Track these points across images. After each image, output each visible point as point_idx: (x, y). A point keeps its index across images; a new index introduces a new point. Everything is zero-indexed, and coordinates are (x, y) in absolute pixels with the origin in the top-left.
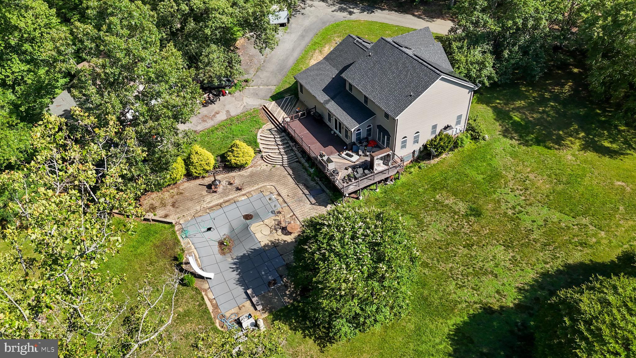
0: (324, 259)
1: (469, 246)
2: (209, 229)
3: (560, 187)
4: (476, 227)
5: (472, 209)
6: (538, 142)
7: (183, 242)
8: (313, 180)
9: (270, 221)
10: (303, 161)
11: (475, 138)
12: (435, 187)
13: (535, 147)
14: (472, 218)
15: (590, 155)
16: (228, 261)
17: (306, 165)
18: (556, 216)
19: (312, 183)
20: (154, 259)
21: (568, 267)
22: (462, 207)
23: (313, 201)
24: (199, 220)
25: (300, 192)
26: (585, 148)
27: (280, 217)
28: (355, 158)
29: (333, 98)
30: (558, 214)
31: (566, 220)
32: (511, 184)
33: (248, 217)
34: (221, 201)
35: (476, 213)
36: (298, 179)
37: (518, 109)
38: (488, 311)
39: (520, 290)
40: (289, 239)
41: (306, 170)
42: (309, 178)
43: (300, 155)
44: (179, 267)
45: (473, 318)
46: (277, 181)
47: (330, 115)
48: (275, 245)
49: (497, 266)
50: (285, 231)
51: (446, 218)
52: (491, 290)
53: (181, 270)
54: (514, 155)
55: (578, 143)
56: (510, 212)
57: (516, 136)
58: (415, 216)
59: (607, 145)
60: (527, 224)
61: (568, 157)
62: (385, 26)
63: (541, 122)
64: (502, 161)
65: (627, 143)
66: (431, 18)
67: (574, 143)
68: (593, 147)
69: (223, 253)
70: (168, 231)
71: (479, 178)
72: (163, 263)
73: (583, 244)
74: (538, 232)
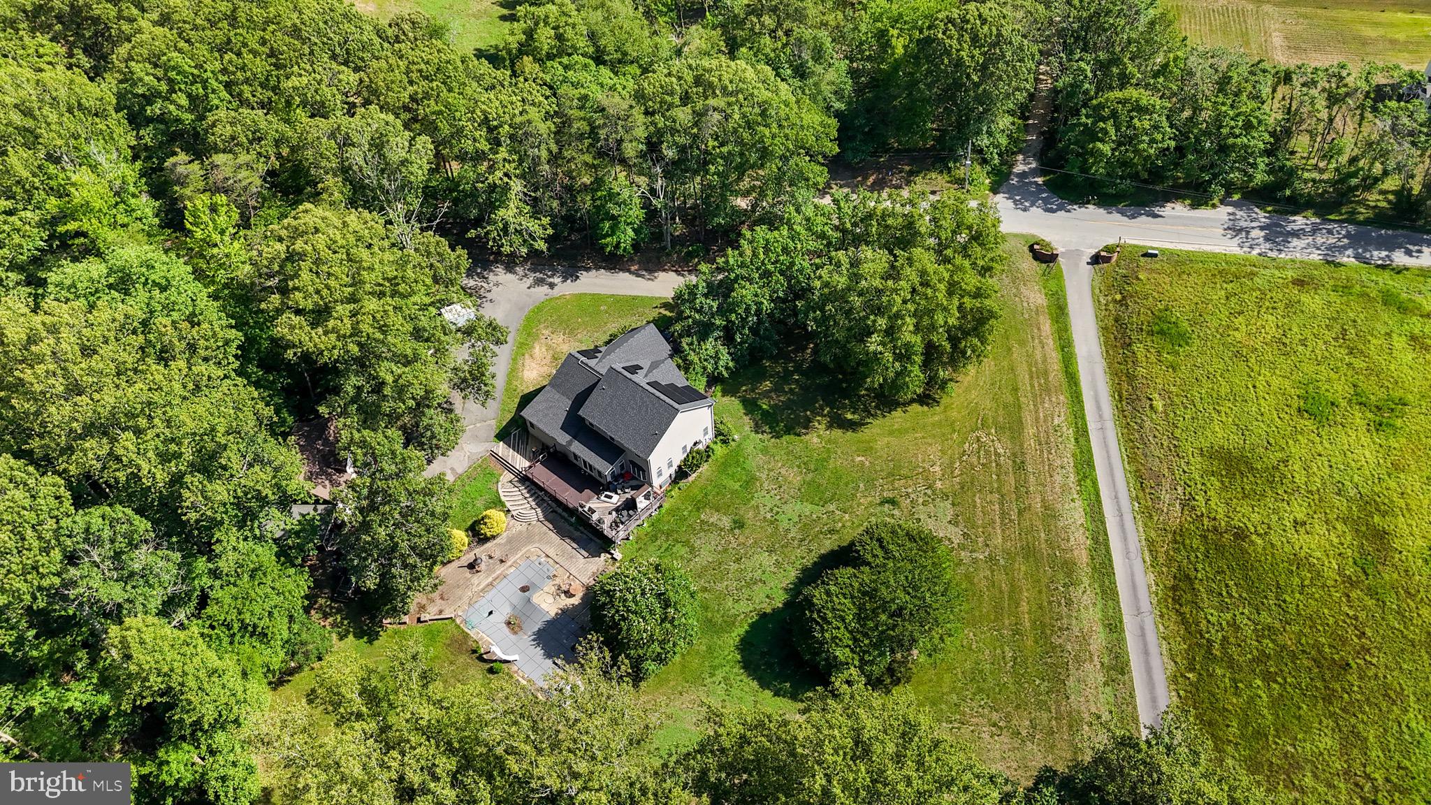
0: (624, 619)
1: (738, 561)
2: (491, 613)
3: (810, 476)
4: (742, 539)
5: (735, 521)
6: (789, 430)
7: (471, 633)
8: (577, 529)
9: (549, 587)
10: (560, 511)
11: (724, 442)
12: (699, 506)
13: (786, 438)
14: (737, 531)
15: (837, 433)
16: (526, 639)
17: (564, 514)
18: (807, 508)
19: (578, 534)
20: (452, 658)
22: (726, 522)
23: (586, 554)
24: (476, 606)
25: (568, 547)
26: (830, 426)
27: (558, 581)
28: (615, 498)
29: (575, 437)
30: (810, 506)
31: (818, 511)
32: (765, 485)
33: (524, 589)
34: (490, 579)
35: (739, 524)
36: (562, 533)
37: (766, 394)
38: (764, 616)
39: (785, 590)
40: (576, 601)
41: (567, 521)
42: (571, 529)
43: (554, 505)
44: (481, 659)
45: (752, 626)
46: (539, 541)
47: (576, 457)
48: (564, 612)
49: (764, 572)
50: (568, 594)
51: (713, 537)
52: (762, 596)
53: (485, 661)
54: (765, 451)
55: (825, 421)
56: (769, 516)
57: (767, 428)
58: (686, 543)
59: (849, 416)
60: (784, 524)
61: (815, 440)
62: (597, 298)
63: (788, 405)
64: (755, 461)
65: (866, 410)
66: (651, 271)
67: (820, 424)
68: (838, 422)
69: (515, 633)
70: (451, 627)
71: (737, 486)
72: (463, 659)
73: (832, 531)
74: (794, 530)
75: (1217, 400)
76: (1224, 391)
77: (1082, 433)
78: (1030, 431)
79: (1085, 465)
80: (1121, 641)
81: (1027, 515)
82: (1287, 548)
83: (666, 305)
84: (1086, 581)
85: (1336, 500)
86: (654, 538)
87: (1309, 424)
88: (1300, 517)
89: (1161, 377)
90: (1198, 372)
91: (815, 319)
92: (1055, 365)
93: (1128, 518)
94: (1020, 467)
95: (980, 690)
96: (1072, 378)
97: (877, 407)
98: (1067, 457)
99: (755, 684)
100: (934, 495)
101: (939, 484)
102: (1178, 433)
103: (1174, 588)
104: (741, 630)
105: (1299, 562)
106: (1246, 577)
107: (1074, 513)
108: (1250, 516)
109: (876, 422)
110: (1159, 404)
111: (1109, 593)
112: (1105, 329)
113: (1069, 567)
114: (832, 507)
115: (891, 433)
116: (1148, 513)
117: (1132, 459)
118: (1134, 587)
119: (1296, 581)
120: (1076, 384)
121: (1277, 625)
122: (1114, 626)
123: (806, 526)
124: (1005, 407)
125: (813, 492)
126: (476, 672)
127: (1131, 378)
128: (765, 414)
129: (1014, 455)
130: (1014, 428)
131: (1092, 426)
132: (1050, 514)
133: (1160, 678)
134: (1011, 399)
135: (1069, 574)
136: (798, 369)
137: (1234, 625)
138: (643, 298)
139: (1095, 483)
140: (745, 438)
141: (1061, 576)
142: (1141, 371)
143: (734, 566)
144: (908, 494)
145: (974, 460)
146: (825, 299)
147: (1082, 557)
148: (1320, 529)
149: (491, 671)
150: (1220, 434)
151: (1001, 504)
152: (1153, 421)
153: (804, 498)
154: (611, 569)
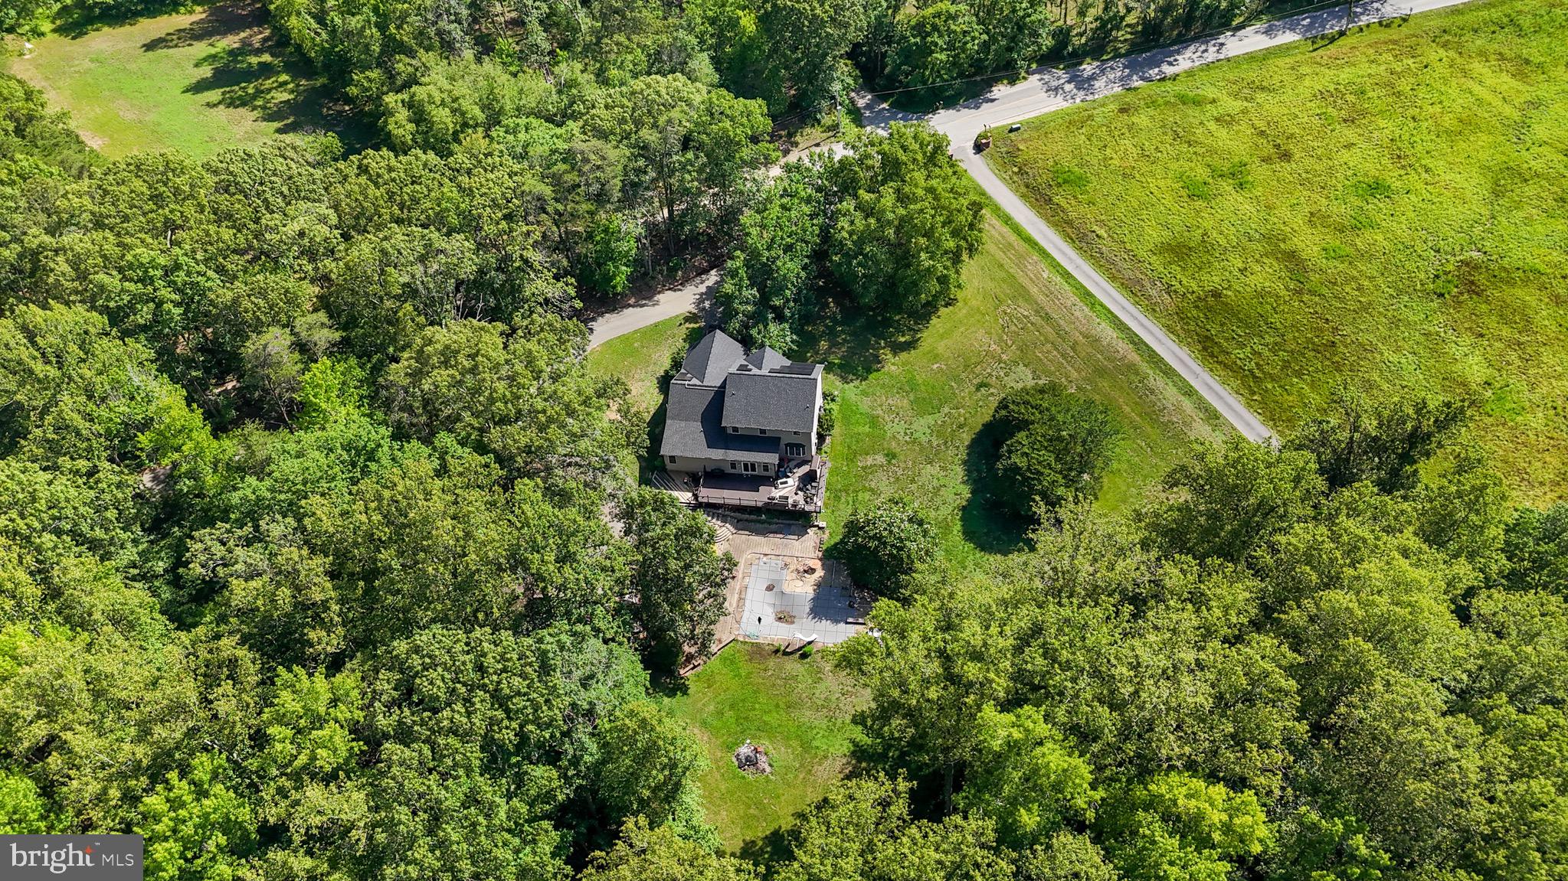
1: (913, 481)
3: (912, 396)
4: (902, 465)
5: (887, 455)
6: (869, 371)
7: (761, 641)
8: (771, 524)
9: (790, 575)
10: (745, 517)
11: (833, 400)
12: (851, 459)
13: (871, 377)
14: (894, 461)
15: (904, 355)
16: (808, 622)
17: (753, 517)
18: (930, 420)
19: (773, 527)
20: (762, 667)
21: (969, 447)
22: (880, 459)
23: (794, 537)
24: (744, 619)
25: (775, 540)
26: (895, 354)
27: (792, 567)
28: (790, 481)
29: (727, 448)
30: (930, 417)
31: (939, 418)
32: (886, 418)
33: (770, 588)
34: (736, 596)
35: (891, 456)
36: (758, 533)
37: (829, 352)
38: (964, 509)
39: (963, 483)
40: (820, 573)
41: (760, 522)
42: (768, 525)
43: (737, 515)
44: (785, 653)
45: (961, 519)
46: (749, 547)
47: (733, 465)
48: (819, 585)
49: (938, 480)
50: (809, 572)
51: (881, 474)
52: (952, 496)
53: (791, 653)
54: (864, 393)
55: (888, 351)
56: (907, 438)
57: (851, 377)
58: (865, 489)
59: (902, 339)
60: (924, 439)
61: (893, 368)
62: (625, 339)
63: (852, 352)
64: (865, 405)
65: (910, 329)
66: (650, 298)
67: (886, 354)
68: (898, 348)
69: (793, 623)
70: (739, 646)
71: (867, 429)
72: (772, 663)
73: (961, 426)
74: (934, 439)
75: (1136, 213)
76: (1135, 204)
77: (1067, 276)
78: (1034, 290)
79: (1086, 296)
80: (1200, 398)
81: (1078, 348)
82: (1248, 289)
83: (688, 319)
84: (1151, 372)
85: (1254, 246)
86: (838, 498)
87: (1199, 204)
88: (1240, 265)
89: (1090, 213)
90: (1110, 199)
91: (859, 264)
92: (1013, 238)
93: (1141, 317)
94: (1047, 318)
95: (1146, 477)
96: (1029, 240)
97: (916, 323)
98: (1071, 298)
99: (999, 557)
100: (1009, 367)
101: (1004, 357)
102: (1128, 246)
103: (1205, 349)
104: (958, 527)
105: (1261, 295)
106: (1240, 320)
107: (1107, 332)
108: (1213, 280)
109: (925, 335)
110: (1102, 232)
111: (1168, 372)
112: (1023, 196)
113: (1132, 368)
114: (946, 410)
115: (942, 337)
116: (1152, 309)
117: (1113, 278)
118: (1181, 360)
119: (1269, 307)
120: (1036, 244)
121: (1278, 339)
122: (1189, 392)
123: (938, 431)
124: (1004, 280)
125: (924, 405)
126: (792, 666)
127: (1070, 223)
128: (840, 366)
129: (1037, 311)
130: (1022, 293)
131: (1070, 268)
132: (1095, 341)
133: (1241, 409)
134: (1003, 274)
135: (1137, 374)
136: (836, 322)
137: (1255, 353)
138: (664, 322)
139: (1102, 305)
140: (843, 391)
141: (1133, 377)
142: (1073, 215)
143: (914, 487)
144: (990, 375)
145: (1013, 328)
146: (860, 243)
147: (1134, 357)
148: (1257, 268)
149: (804, 656)
150: (1154, 235)
151: (1057, 349)
152: (1106, 246)
153: (921, 414)
154: (826, 536)
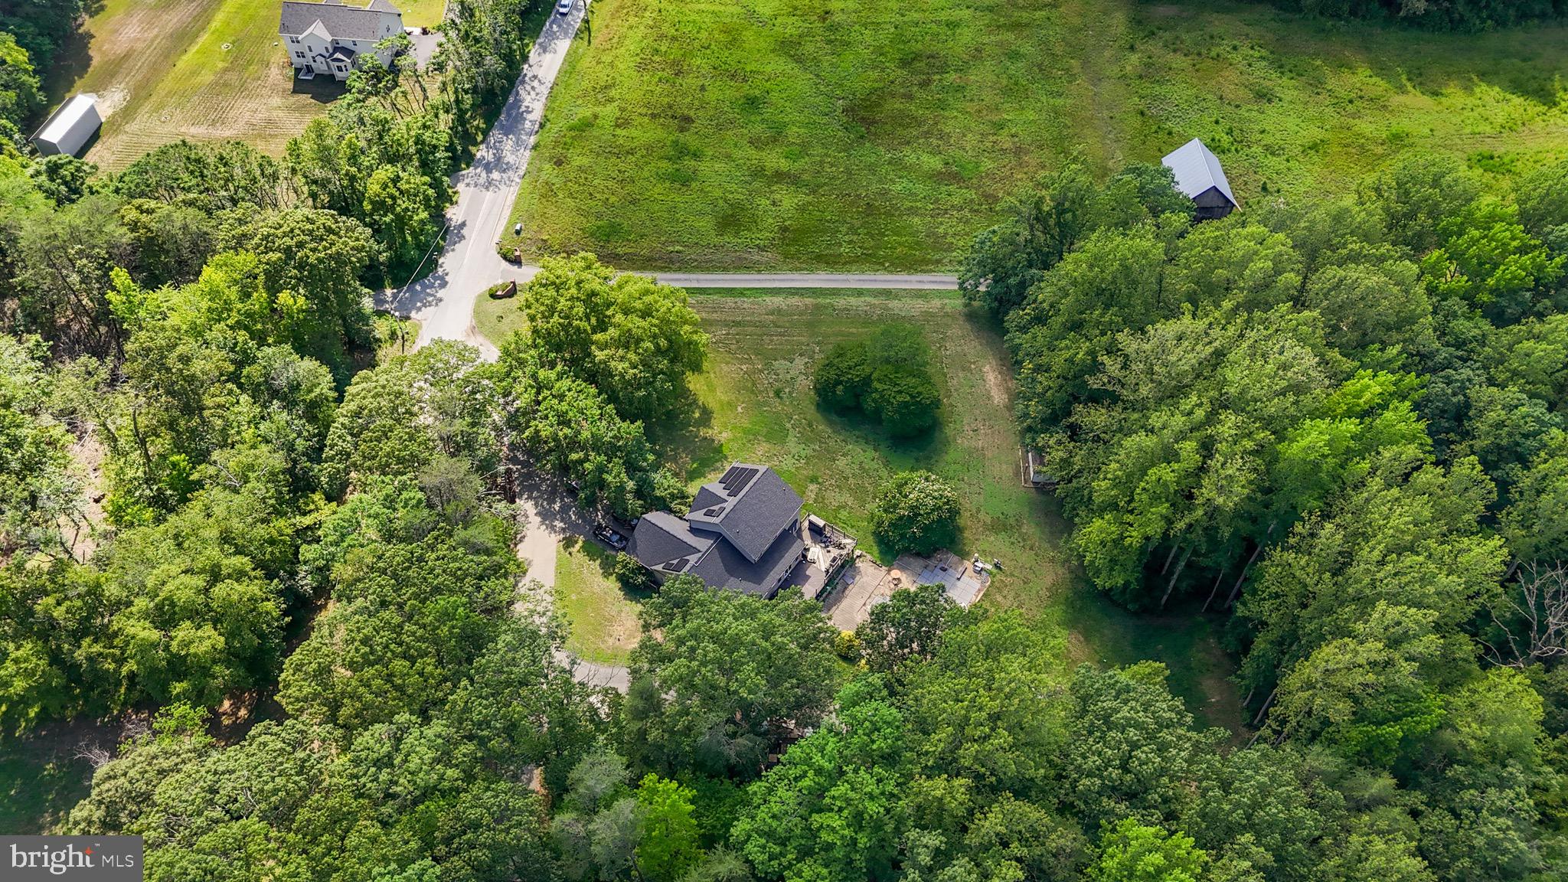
1: (846, 479)
3: (761, 438)
4: (826, 477)
5: (812, 481)
6: (717, 451)
13: (726, 452)
14: (820, 480)
15: (715, 422)
18: (792, 439)
19: (839, 587)
22: (813, 487)
23: (857, 576)
25: (852, 591)
26: (710, 427)
27: (887, 592)
28: (813, 550)
29: (769, 572)
30: (789, 438)
31: (793, 433)
32: (775, 463)
35: (814, 479)
36: (839, 600)
39: (864, 450)
40: (904, 575)
41: (830, 593)
46: (850, 613)
49: (853, 463)
50: (898, 582)
51: (829, 494)
52: (872, 463)
55: (703, 430)
56: (802, 461)
59: (697, 415)
60: (809, 452)
61: (723, 435)
63: (690, 452)
65: (690, 405)
67: (707, 432)
68: (704, 422)
73: (810, 425)
74: (812, 446)
75: (674, 220)
76: (666, 215)
77: (702, 290)
79: (730, 292)
80: (868, 290)
81: (779, 323)
82: (792, 212)
84: (828, 301)
85: (755, 185)
87: (695, 184)
88: (769, 202)
89: (652, 243)
90: (649, 224)
93: (776, 277)
94: (737, 323)
97: (686, 398)
98: (726, 300)
100: (769, 370)
101: (758, 367)
102: (702, 243)
103: (827, 263)
105: (802, 209)
106: (816, 232)
107: (778, 301)
108: (770, 222)
109: (702, 399)
110: (678, 248)
111: (835, 292)
113: (817, 307)
114: (788, 425)
115: (711, 391)
116: (771, 268)
117: (725, 269)
118: (829, 280)
119: (815, 213)
122: (859, 293)
123: (806, 440)
125: (775, 436)
127: (650, 259)
129: (726, 325)
131: (696, 285)
132: (778, 311)
133: (890, 277)
135: (827, 308)
137: (849, 243)
138: (559, 565)
139: (748, 289)
141: (827, 311)
142: (644, 253)
143: (851, 481)
144: (770, 383)
145: (733, 347)
147: (809, 301)
148: (776, 196)
150: (703, 224)
151: (772, 335)
152: (691, 254)
153: (783, 441)
154: (869, 557)
